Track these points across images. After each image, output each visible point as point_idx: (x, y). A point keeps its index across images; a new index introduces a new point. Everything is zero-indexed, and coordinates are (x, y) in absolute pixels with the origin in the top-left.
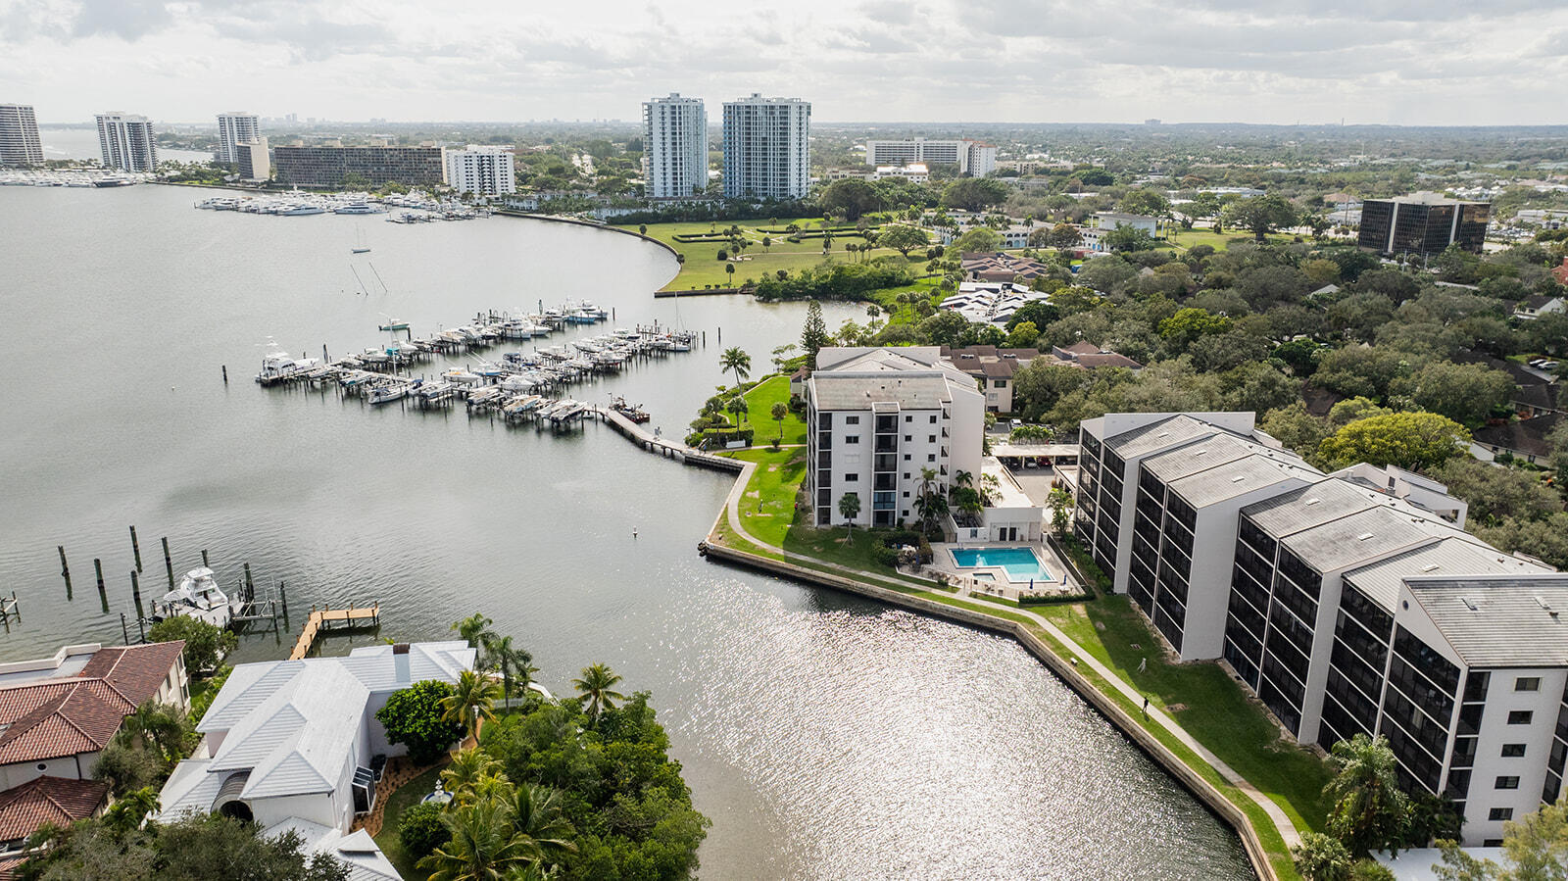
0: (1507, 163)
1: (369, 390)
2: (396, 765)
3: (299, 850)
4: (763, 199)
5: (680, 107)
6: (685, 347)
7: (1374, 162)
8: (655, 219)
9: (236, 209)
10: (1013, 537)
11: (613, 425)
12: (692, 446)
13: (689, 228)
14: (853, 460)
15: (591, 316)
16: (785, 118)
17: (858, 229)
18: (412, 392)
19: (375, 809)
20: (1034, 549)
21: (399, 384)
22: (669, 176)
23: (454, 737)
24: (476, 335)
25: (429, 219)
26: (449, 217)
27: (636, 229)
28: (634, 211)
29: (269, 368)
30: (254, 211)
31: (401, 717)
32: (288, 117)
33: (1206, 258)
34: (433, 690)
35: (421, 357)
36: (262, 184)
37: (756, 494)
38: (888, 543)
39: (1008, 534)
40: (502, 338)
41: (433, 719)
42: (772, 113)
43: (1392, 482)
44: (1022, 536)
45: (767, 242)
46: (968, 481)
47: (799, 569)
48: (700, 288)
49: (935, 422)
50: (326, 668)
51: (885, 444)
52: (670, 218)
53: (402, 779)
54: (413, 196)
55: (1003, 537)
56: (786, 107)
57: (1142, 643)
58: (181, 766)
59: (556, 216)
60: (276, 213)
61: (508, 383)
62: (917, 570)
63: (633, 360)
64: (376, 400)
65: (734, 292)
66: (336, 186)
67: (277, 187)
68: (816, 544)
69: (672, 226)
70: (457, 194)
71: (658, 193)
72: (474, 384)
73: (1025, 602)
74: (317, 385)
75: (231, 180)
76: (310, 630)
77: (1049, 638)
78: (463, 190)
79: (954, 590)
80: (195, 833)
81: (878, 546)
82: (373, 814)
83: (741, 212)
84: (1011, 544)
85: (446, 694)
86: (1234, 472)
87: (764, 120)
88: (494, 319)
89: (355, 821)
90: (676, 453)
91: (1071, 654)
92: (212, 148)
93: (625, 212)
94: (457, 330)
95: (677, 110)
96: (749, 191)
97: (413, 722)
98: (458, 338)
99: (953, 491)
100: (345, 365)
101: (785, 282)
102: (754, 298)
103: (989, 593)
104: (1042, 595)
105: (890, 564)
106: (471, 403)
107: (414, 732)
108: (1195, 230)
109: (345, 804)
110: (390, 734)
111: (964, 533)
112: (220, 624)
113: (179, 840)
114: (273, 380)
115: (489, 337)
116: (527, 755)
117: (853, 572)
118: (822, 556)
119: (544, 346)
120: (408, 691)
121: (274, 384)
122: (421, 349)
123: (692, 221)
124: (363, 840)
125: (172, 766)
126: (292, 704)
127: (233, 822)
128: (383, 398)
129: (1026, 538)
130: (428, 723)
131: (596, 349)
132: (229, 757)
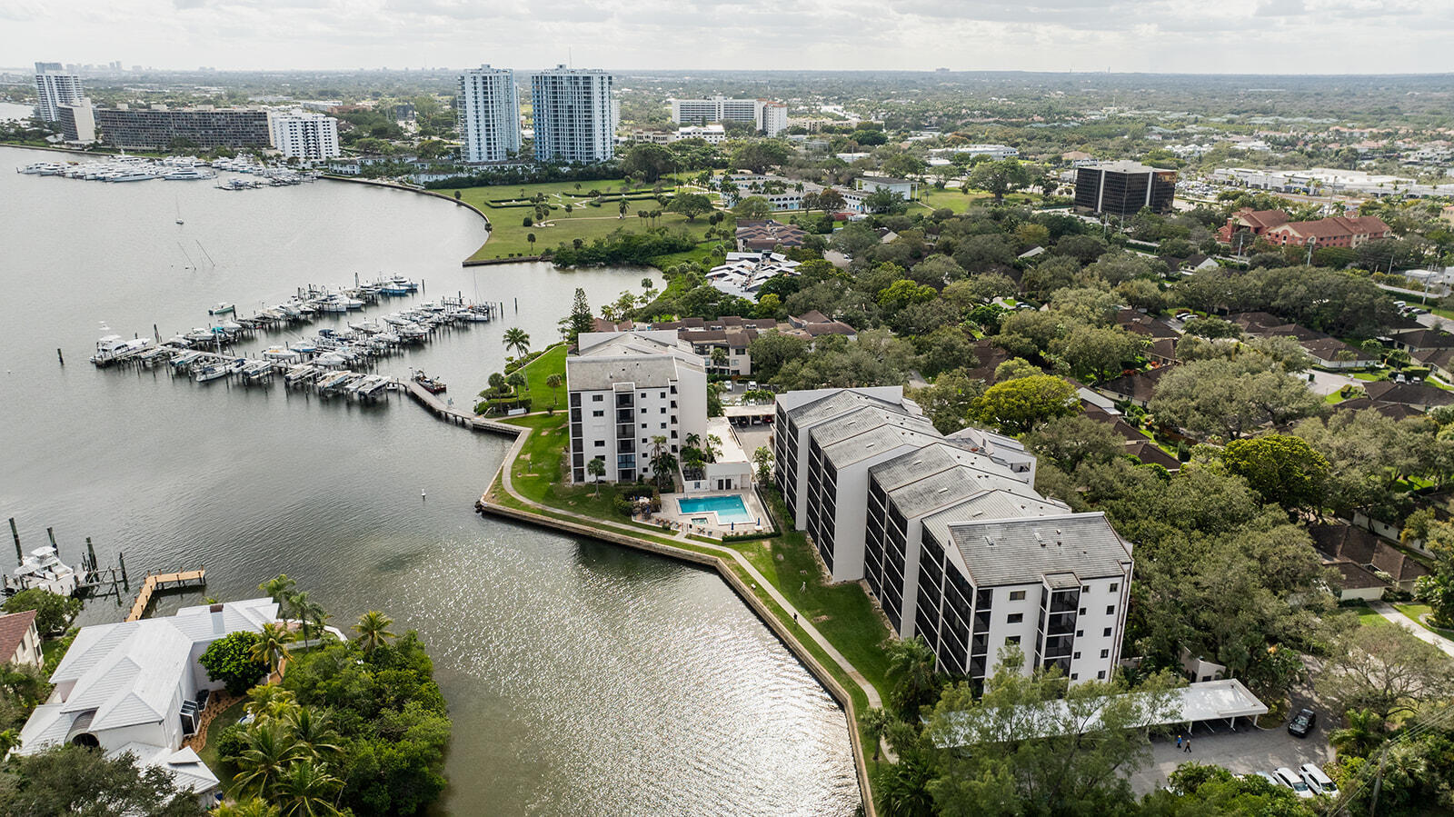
0: (1229, 116)
1: (196, 369)
2: (217, 697)
3: (134, 764)
4: (571, 162)
5: (491, 78)
6: (485, 318)
7: (1121, 115)
8: (471, 183)
9: (62, 175)
10: (728, 487)
11: (414, 397)
12: (479, 414)
13: (502, 192)
14: (598, 430)
15: (402, 288)
16: (588, 88)
17: (654, 192)
18: (235, 370)
19: (200, 731)
20: (743, 497)
21: (224, 362)
22: (483, 141)
23: (261, 672)
24: (296, 311)
25: (256, 186)
26: (276, 183)
27: (451, 193)
28: (450, 176)
29: (104, 350)
30: (81, 177)
31: (219, 660)
32: (112, 64)
33: (944, 222)
34: (242, 638)
35: (245, 333)
36: (88, 146)
37: (528, 457)
38: (627, 497)
39: (725, 484)
40: (320, 313)
41: (243, 661)
42: (577, 83)
43: (984, 442)
44: (735, 485)
45: (569, 209)
46: (696, 442)
47: (554, 520)
48: (504, 257)
49: (665, 396)
50: (158, 625)
51: (625, 416)
52: (484, 181)
53: (222, 707)
54: (240, 160)
55: (721, 487)
56: (588, 78)
57: (809, 569)
58: (38, 710)
59: (378, 181)
60: (104, 179)
61: (321, 360)
62: (648, 517)
63: (437, 331)
64: (203, 378)
65: (535, 260)
66: (165, 148)
67: (105, 150)
68: (570, 499)
69: (485, 190)
70: (283, 158)
71: (474, 158)
72: (292, 361)
73: (727, 541)
74: (149, 364)
75: (55, 141)
76: (147, 592)
77: (740, 569)
78: (289, 154)
79: (674, 533)
80: (52, 760)
81: (619, 499)
82: (199, 735)
83: (551, 175)
84: (727, 493)
85: (253, 642)
86: (869, 439)
87: (569, 89)
88: (313, 294)
89: (184, 741)
90: (467, 421)
91: (753, 581)
92: (30, 101)
93: (441, 178)
94: (278, 307)
95: (488, 81)
96: (558, 155)
97: (228, 663)
98: (278, 315)
99: (684, 451)
100: (174, 345)
101: (579, 250)
102: (552, 265)
103: (701, 535)
104: (741, 534)
105: (626, 514)
106: (288, 379)
107: (229, 672)
108: (947, 190)
109: (176, 729)
110: (210, 674)
111: (689, 485)
112: (68, 593)
113: (38, 767)
114: (106, 362)
115: (307, 313)
116: (314, 684)
117: (597, 521)
118: (575, 509)
119: (359, 320)
120: (223, 640)
121: (109, 365)
122: (244, 327)
123: (505, 185)
124: (189, 754)
125: (29, 712)
126: (129, 656)
127: (82, 748)
128: (210, 376)
129: (739, 487)
130: (239, 665)
131: (404, 322)
132: (77, 701)
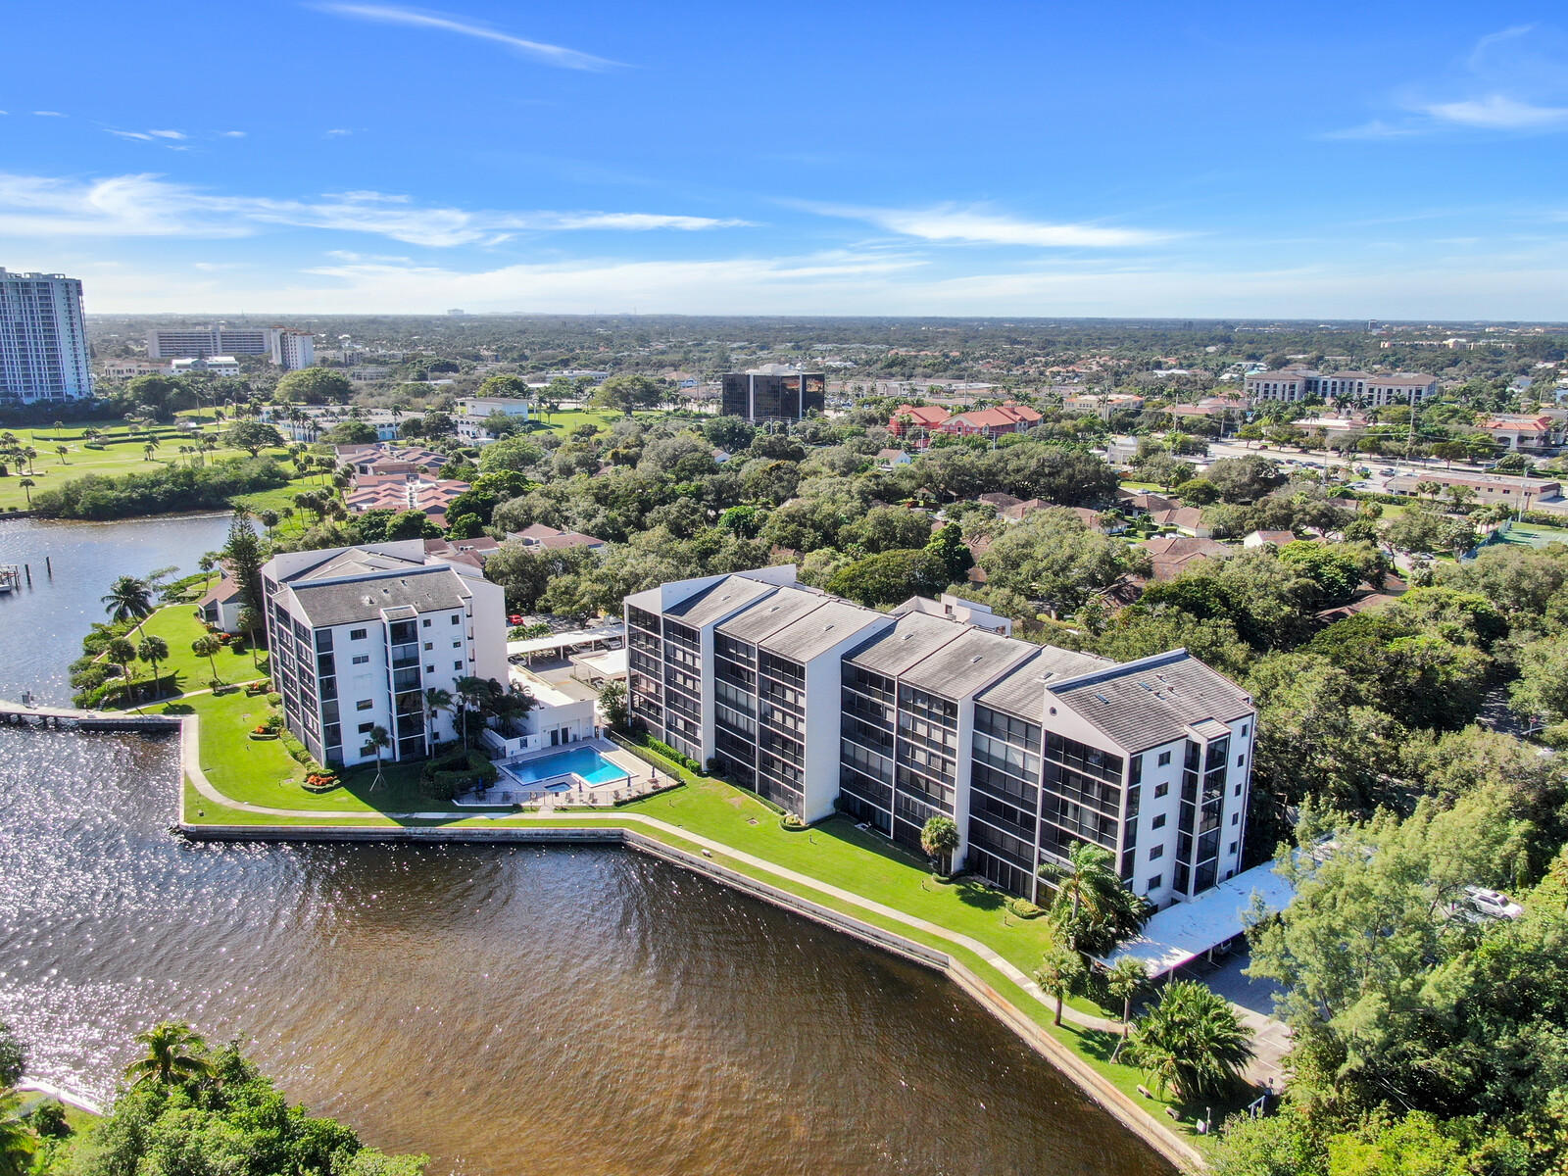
10: (565, 740)
12: (87, 708)
14: (363, 683)
16: (46, 298)
33: (595, 436)
39: (559, 737)
42: (27, 291)
43: (948, 608)
44: (575, 736)
49: (458, 622)
55: (555, 742)
56: (46, 284)
62: (481, 797)
73: (621, 805)
77: (667, 835)
79: (535, 810)
84: (565, 748)
86: (818, 622)
91: (698, 846)
103: (576, 805)
105: (444, 799)
108: (566, 412)
111: (512, 745)
129: (580, 738)
